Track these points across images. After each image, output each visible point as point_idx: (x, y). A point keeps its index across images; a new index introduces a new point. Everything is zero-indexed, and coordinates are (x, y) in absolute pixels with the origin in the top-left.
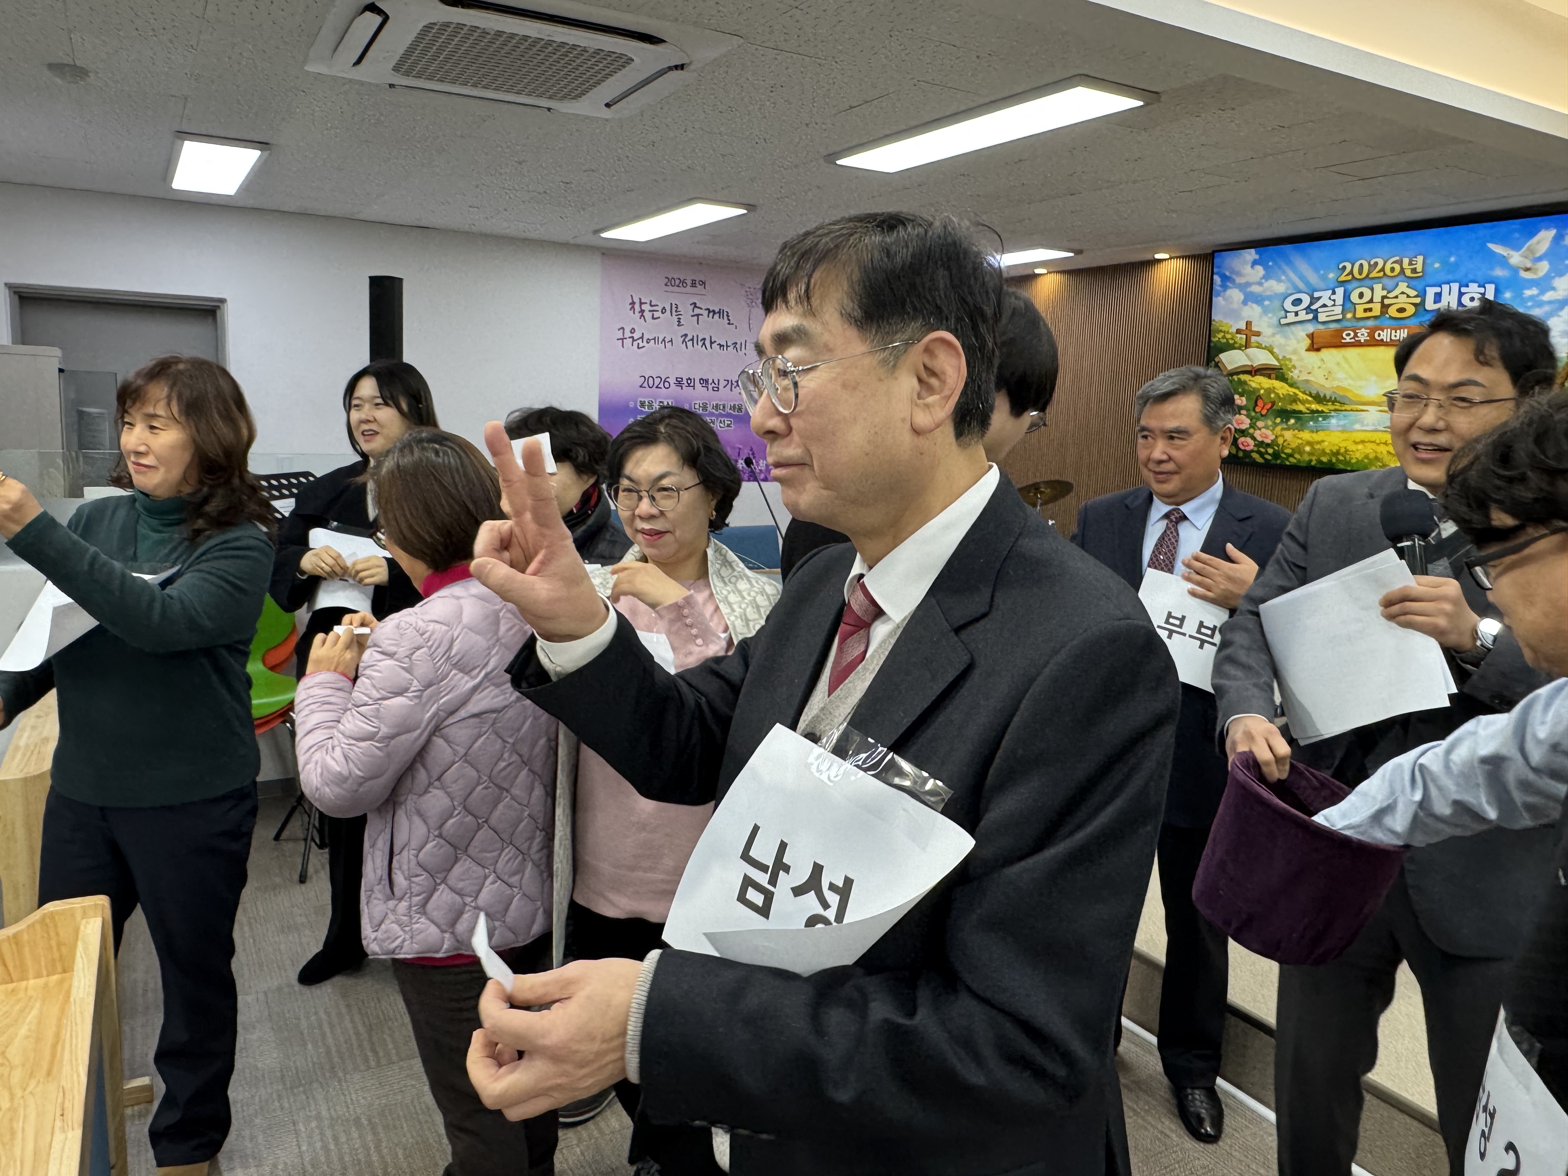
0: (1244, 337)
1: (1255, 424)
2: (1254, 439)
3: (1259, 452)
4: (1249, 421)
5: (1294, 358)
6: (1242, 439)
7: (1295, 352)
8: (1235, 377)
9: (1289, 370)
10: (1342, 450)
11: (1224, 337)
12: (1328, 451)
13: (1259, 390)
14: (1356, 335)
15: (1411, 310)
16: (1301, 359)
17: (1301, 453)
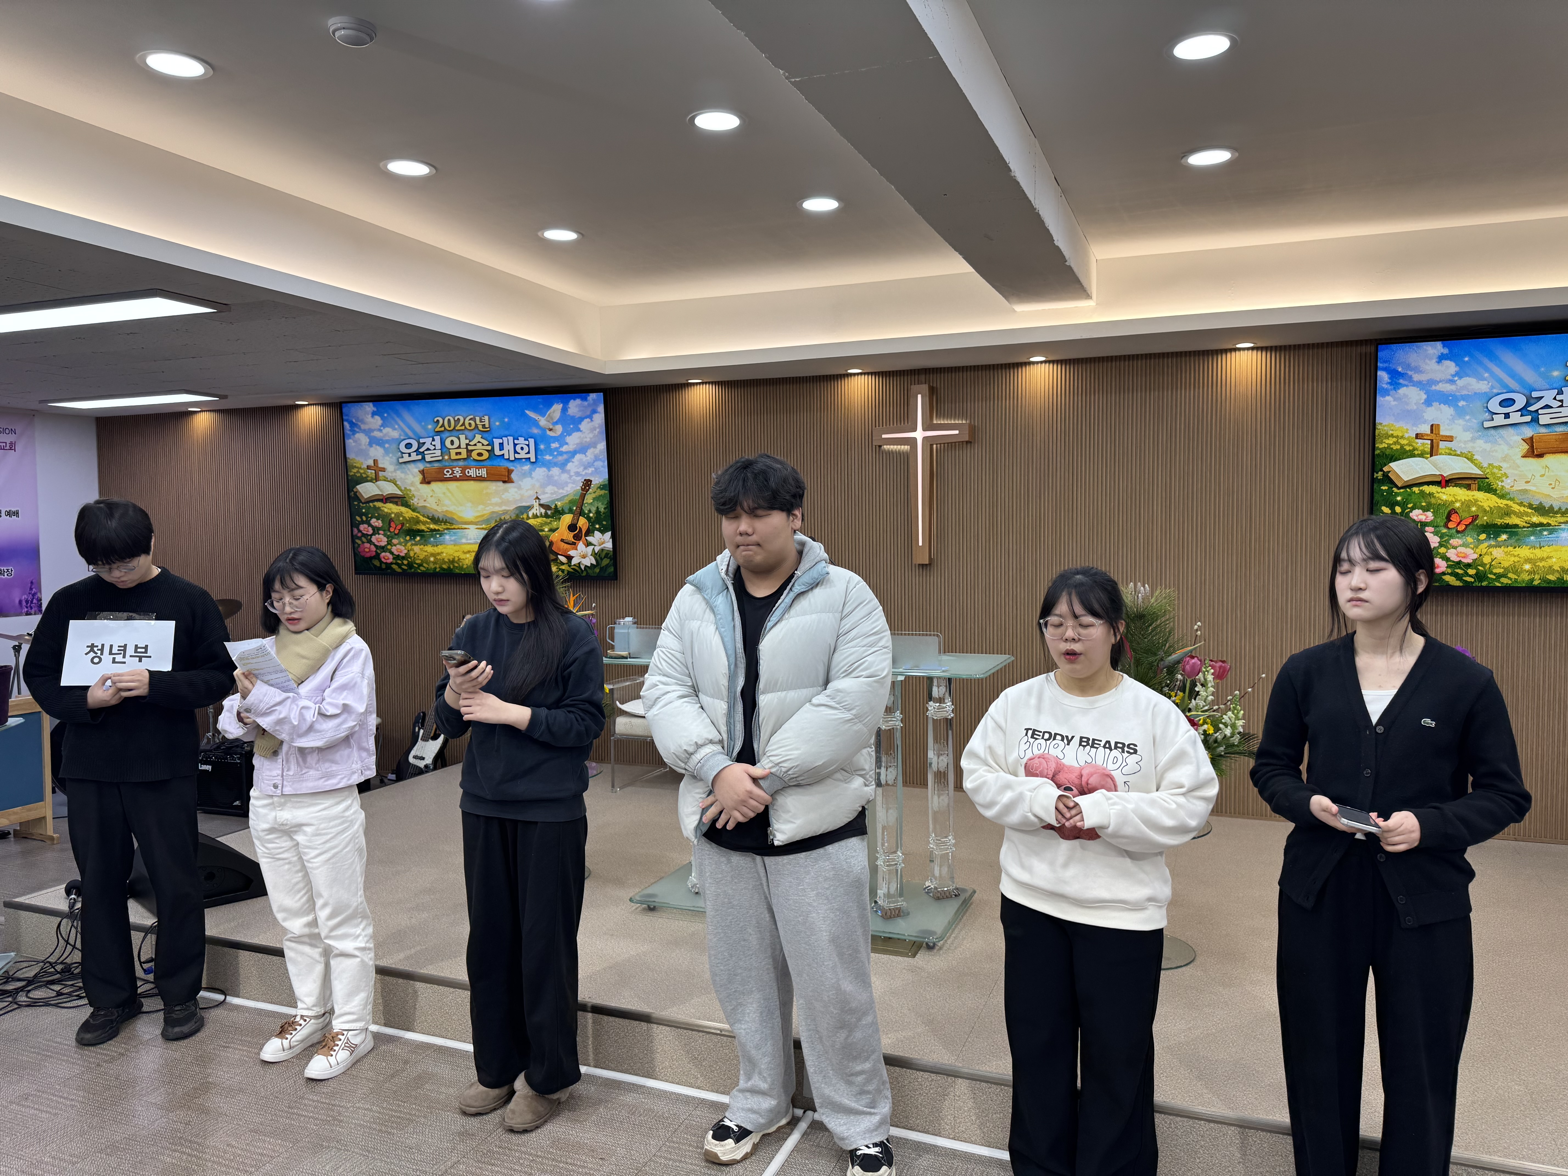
0: (374, 472)
1: (391, 541)
2: (392, 553)
3: (397, 564)
4: (385, 539)
5: (412, 489)
6: (383, 554)
7: (412, 484)
8: (371, 504)
9: (411, 498)
10: (456, 559)
11: (358, 472)
12: (446, 560)
13: (390, 514)
14: (453, 473)
15: (486, 455)
16: (418, 490)
17: (428, 562)
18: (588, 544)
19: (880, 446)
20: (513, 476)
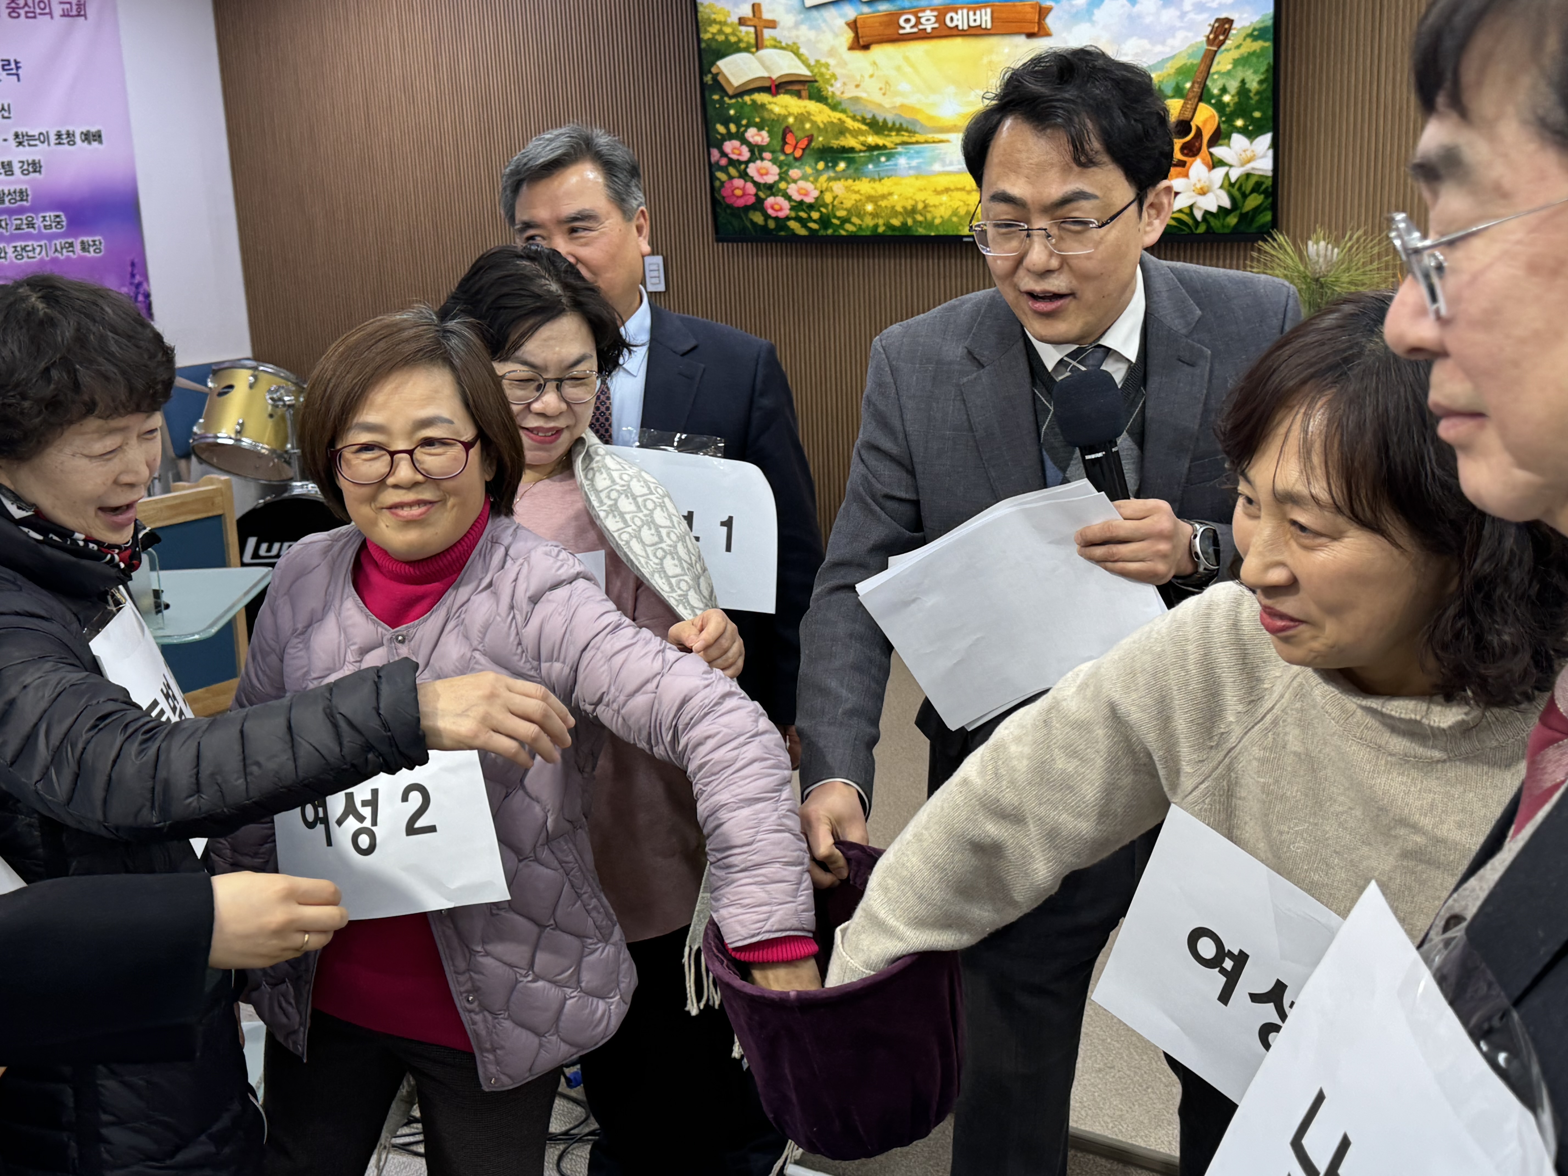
0: (752, 30)
1: (786, 172)
2: (789, 198)
3: (798, 219)
4: (775, 170)
5: (832, 62)
6: (771, 200)
7: (832, 52)
8: (747, 99)
9: (827, 81)
10: (920, 206)
11: (720, 32)
12: (899, 208)
13: (786, 117)
14: (918, 22)
16: (843, 64)
17: (860, 216)
18: (1216, 163)
20: (1050, 21)
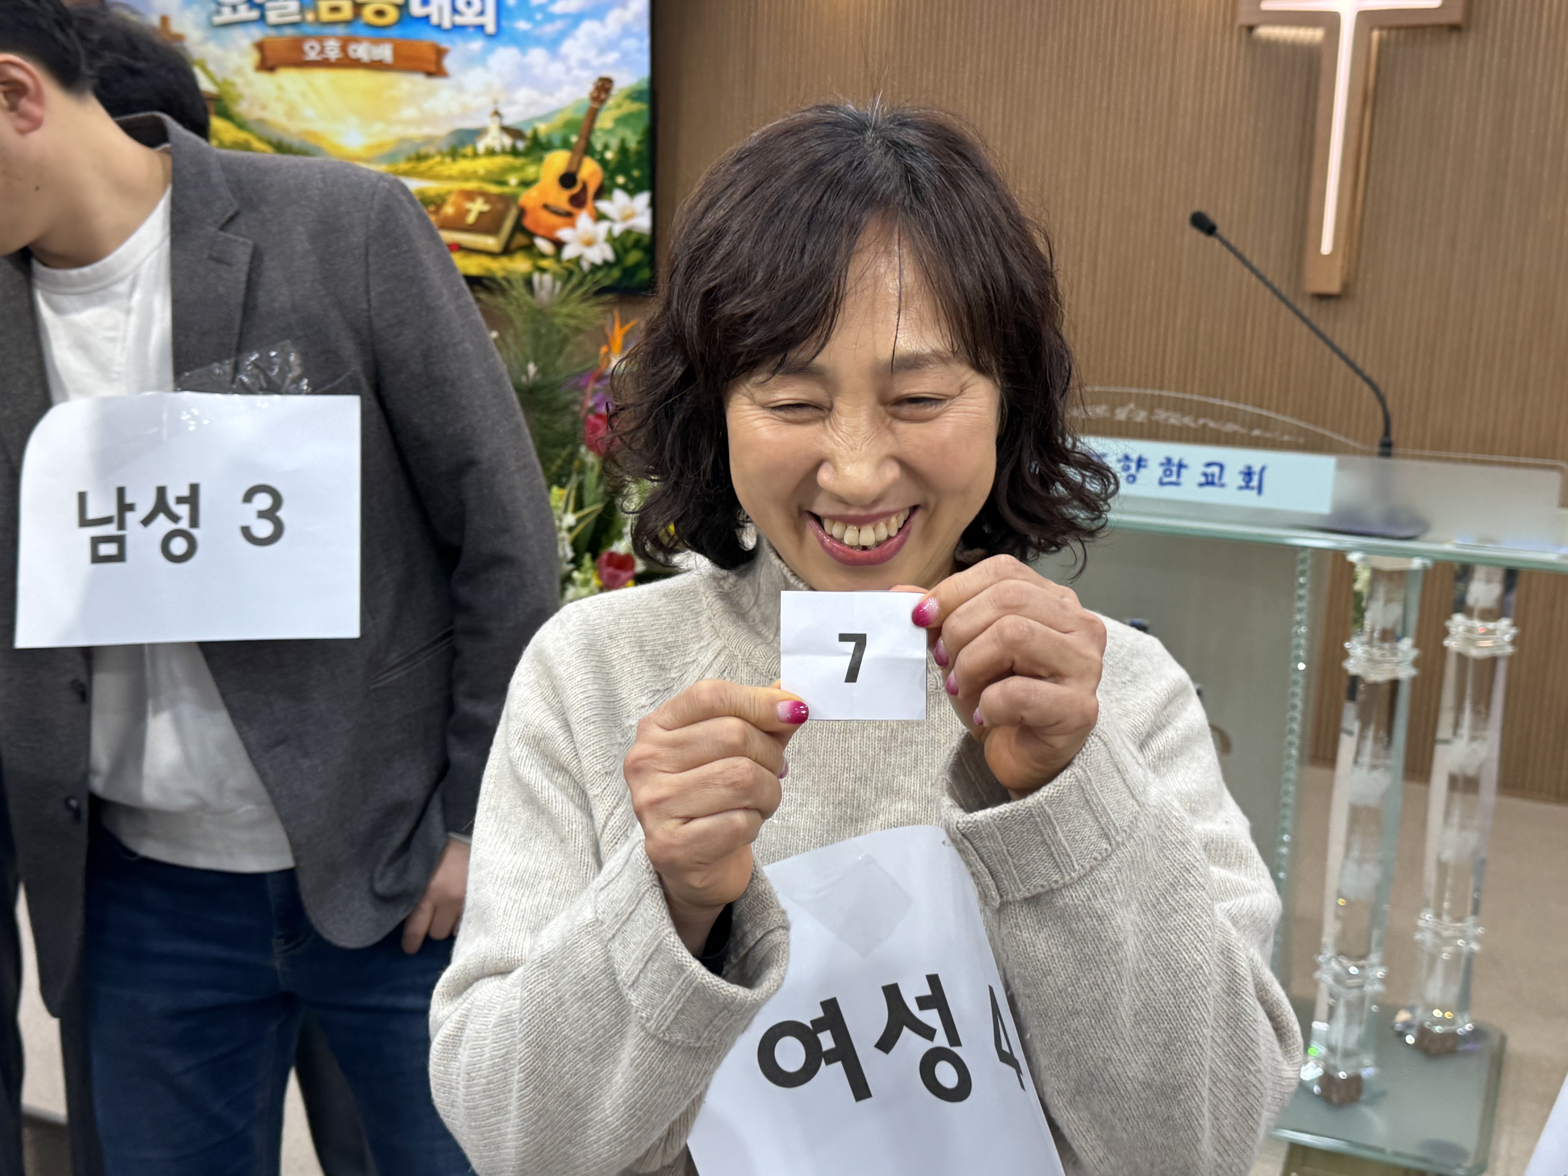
9: (234, 100)
14: (322, 49)
15: (392, 15)
18: (600, 217)
19: (1251, 29)
